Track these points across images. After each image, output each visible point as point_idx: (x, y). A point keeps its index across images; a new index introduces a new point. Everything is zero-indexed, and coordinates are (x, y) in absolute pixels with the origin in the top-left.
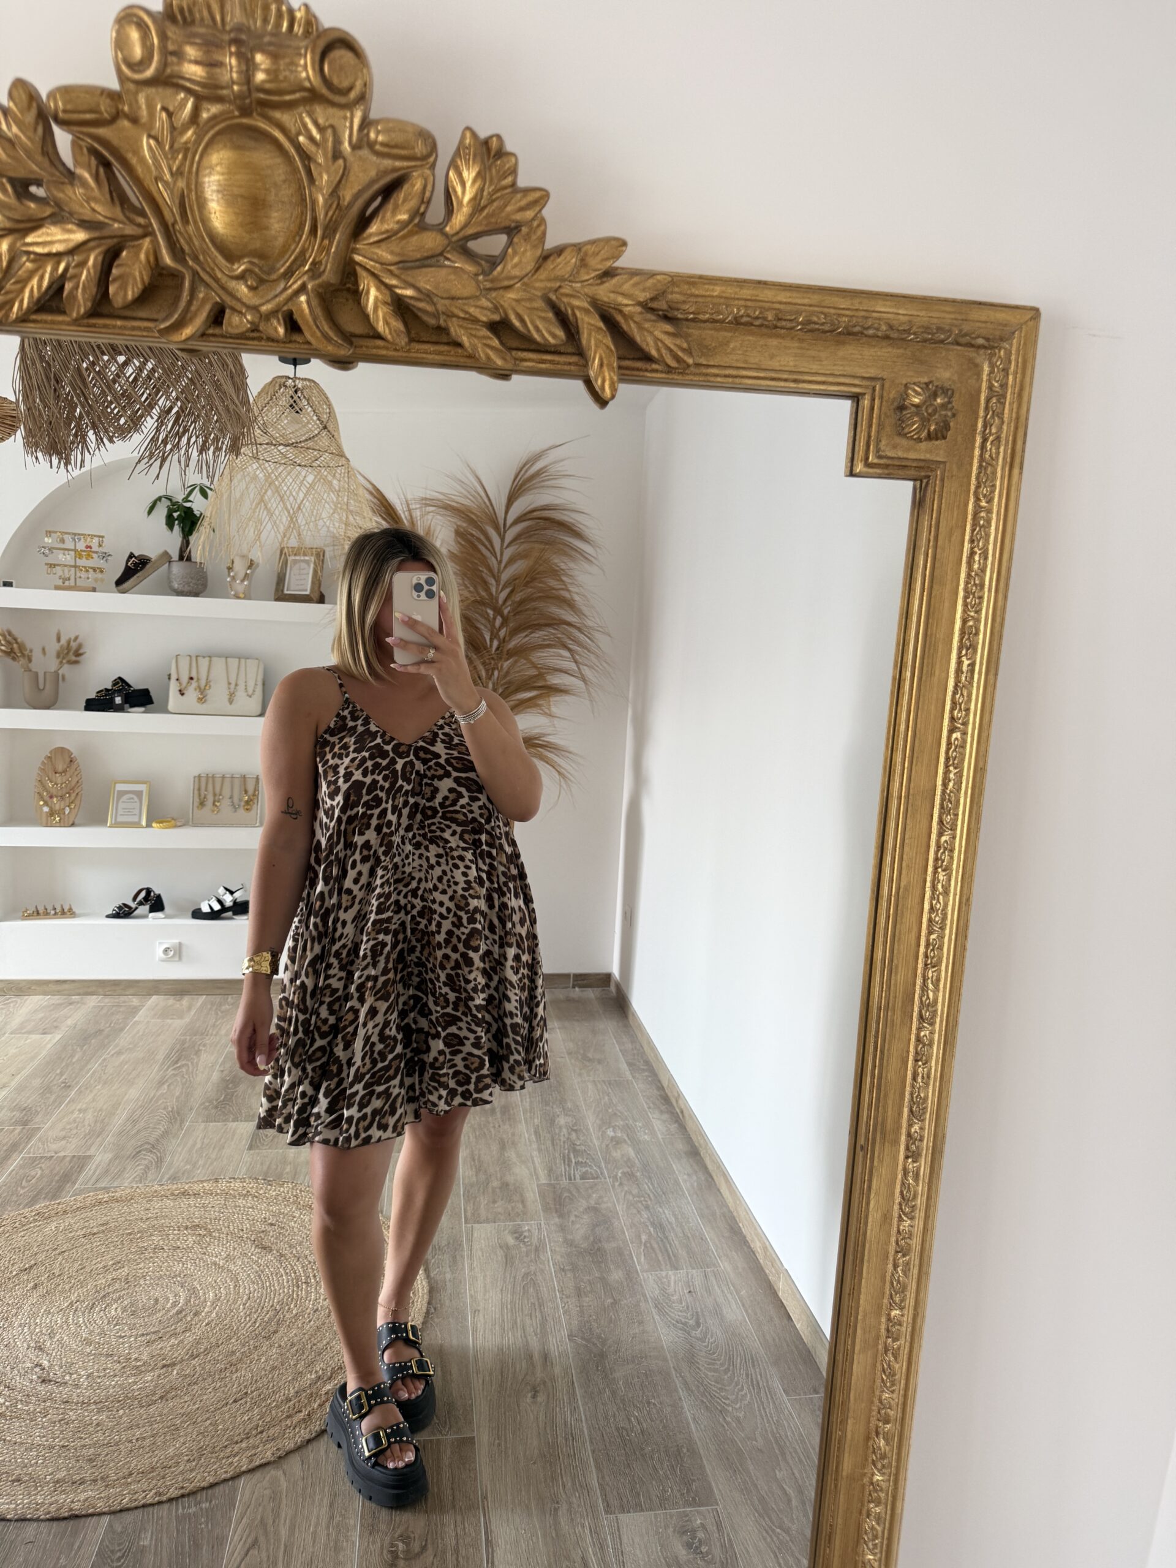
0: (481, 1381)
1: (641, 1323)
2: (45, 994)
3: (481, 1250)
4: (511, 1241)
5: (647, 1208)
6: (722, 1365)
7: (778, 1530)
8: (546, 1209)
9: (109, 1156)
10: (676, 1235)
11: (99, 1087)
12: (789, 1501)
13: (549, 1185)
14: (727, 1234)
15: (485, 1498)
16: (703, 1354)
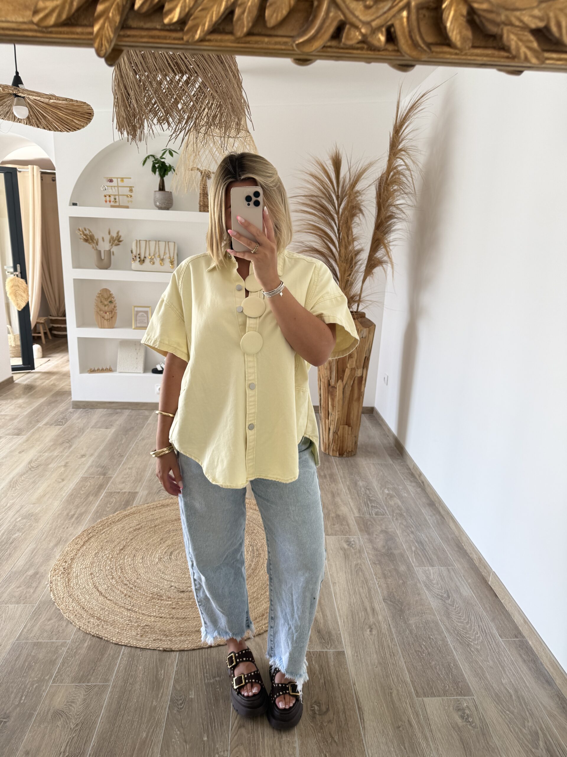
0: (342, 621)
1: (419, 594)
2: (104, 408)
3: (332, 550)
4: (346, 546)
5: (412, 532)
6: (464, 620)
7: (508, 712)
8: (361, 530)
9: (146, 492)
10: (430, 548)
11: (136, 456)
12: (511, 696)
13: (360, 517)
14: (456, 549)
15: (354, 684)
16: (454, 613)
